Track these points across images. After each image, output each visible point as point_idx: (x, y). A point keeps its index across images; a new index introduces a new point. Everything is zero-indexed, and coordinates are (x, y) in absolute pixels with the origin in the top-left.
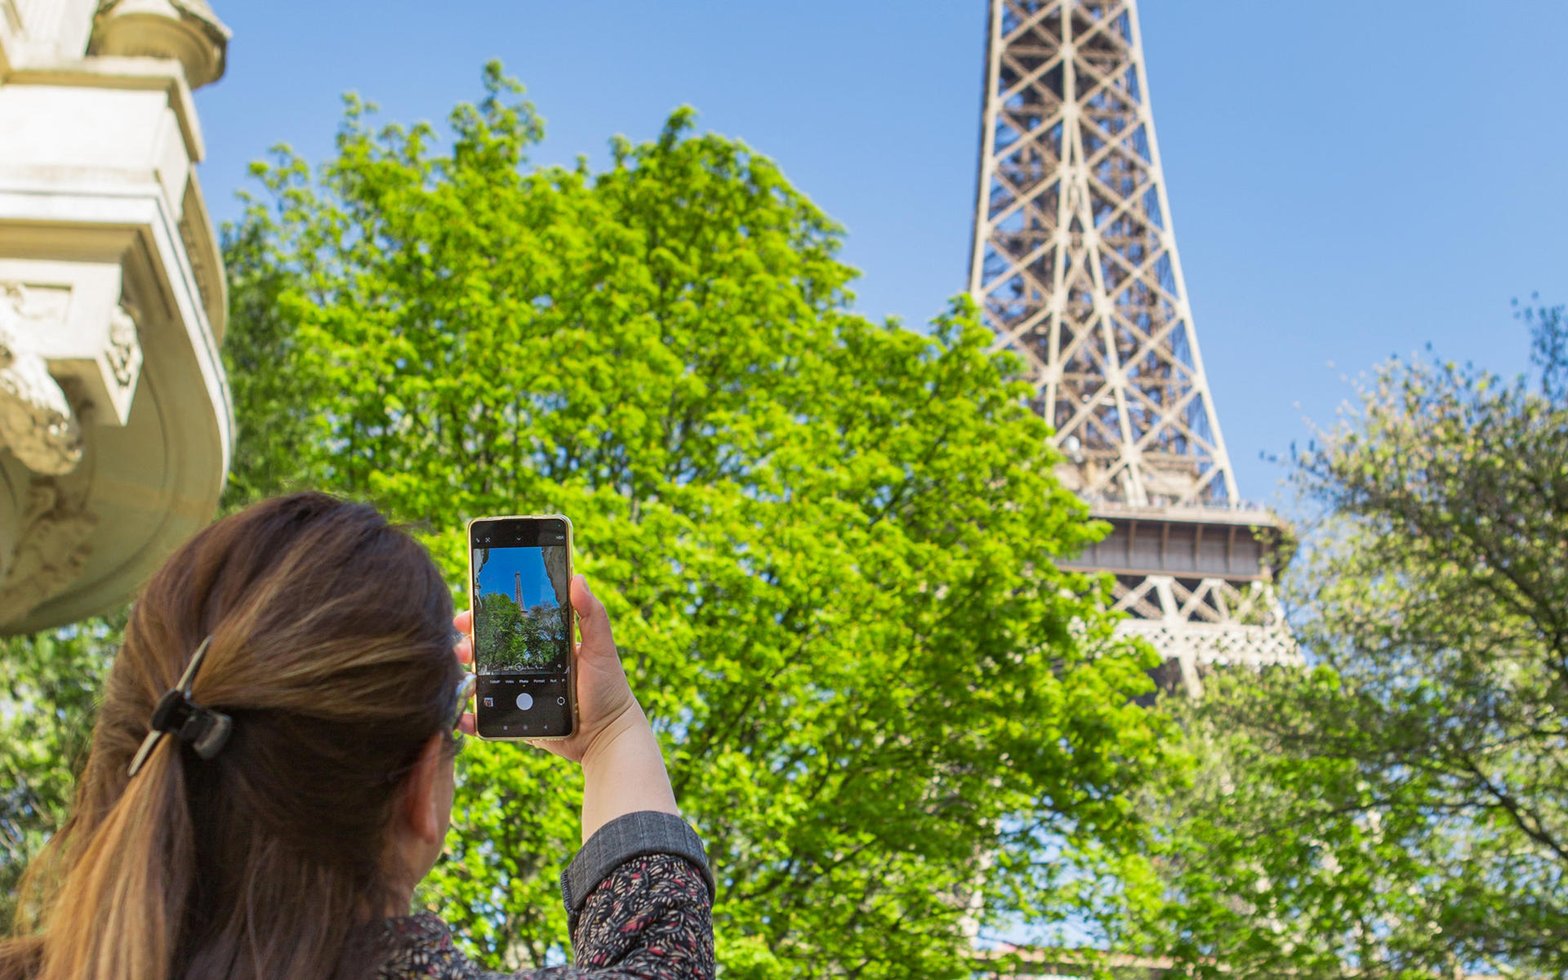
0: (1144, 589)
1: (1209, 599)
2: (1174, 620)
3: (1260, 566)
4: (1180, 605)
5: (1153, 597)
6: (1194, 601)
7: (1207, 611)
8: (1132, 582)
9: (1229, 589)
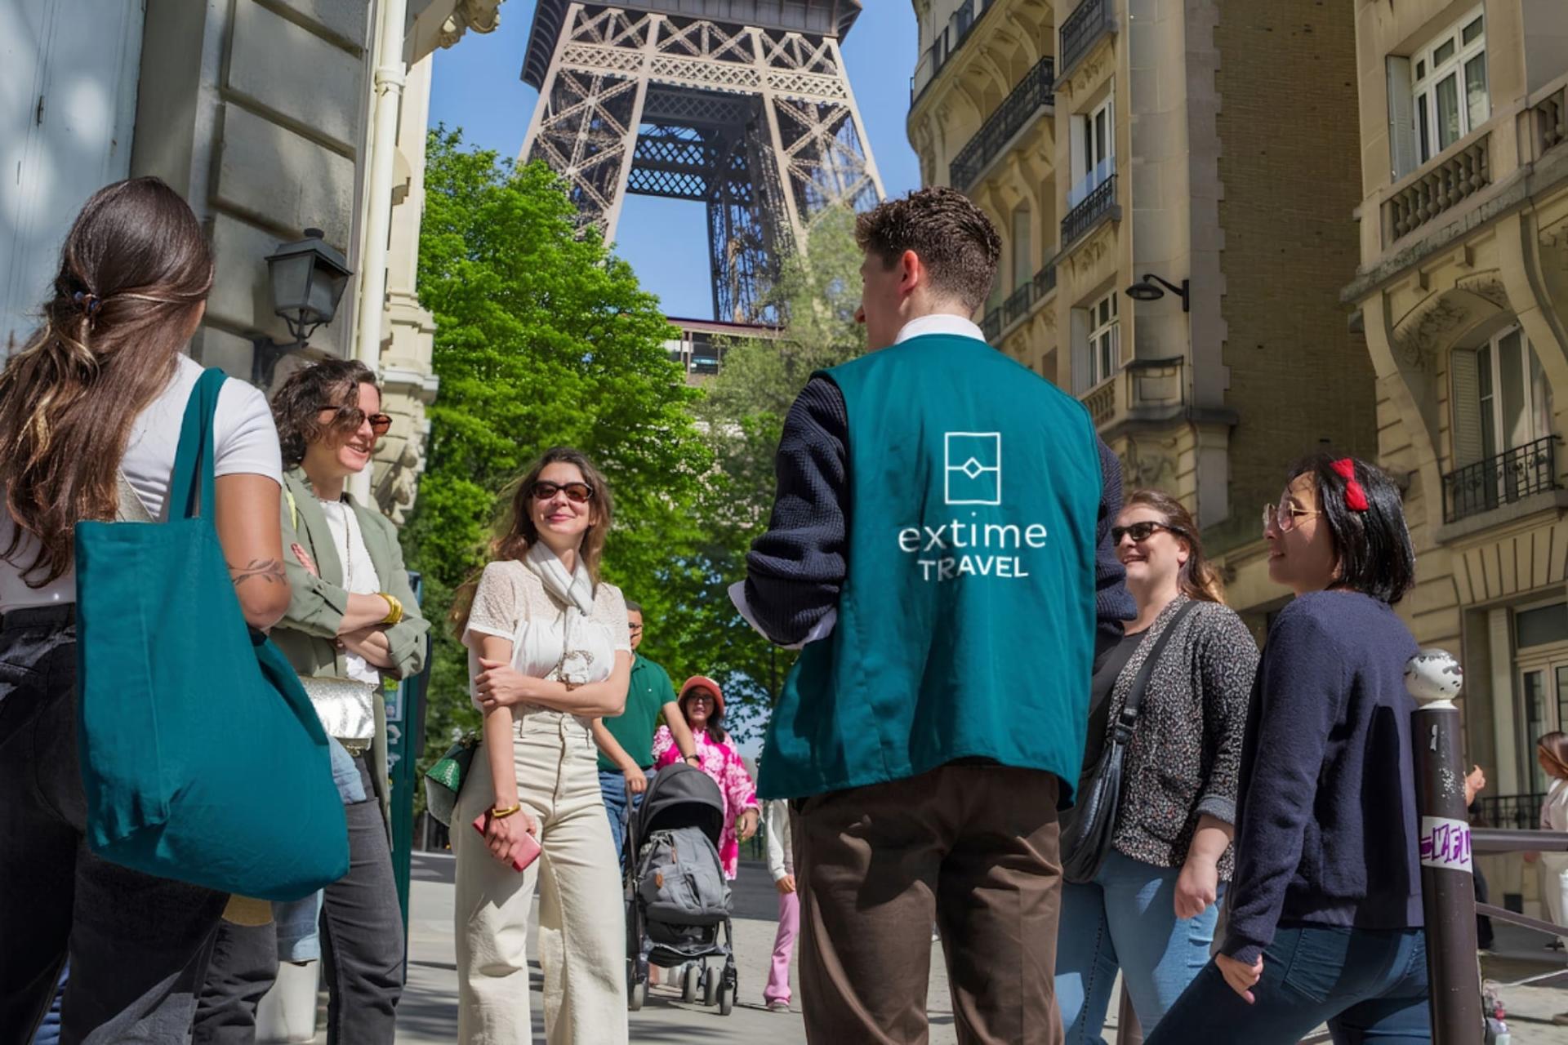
0: (741, 36)
1: (789, 48)
2: (761, 64)
3: (830, 24)
4: (767, 51)
5: (746, 44)
6: (778, 50)
7: (787, 59)
8: (732, 29)
9: (806, 43)
